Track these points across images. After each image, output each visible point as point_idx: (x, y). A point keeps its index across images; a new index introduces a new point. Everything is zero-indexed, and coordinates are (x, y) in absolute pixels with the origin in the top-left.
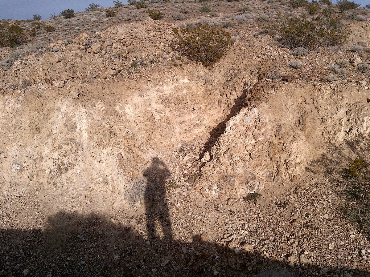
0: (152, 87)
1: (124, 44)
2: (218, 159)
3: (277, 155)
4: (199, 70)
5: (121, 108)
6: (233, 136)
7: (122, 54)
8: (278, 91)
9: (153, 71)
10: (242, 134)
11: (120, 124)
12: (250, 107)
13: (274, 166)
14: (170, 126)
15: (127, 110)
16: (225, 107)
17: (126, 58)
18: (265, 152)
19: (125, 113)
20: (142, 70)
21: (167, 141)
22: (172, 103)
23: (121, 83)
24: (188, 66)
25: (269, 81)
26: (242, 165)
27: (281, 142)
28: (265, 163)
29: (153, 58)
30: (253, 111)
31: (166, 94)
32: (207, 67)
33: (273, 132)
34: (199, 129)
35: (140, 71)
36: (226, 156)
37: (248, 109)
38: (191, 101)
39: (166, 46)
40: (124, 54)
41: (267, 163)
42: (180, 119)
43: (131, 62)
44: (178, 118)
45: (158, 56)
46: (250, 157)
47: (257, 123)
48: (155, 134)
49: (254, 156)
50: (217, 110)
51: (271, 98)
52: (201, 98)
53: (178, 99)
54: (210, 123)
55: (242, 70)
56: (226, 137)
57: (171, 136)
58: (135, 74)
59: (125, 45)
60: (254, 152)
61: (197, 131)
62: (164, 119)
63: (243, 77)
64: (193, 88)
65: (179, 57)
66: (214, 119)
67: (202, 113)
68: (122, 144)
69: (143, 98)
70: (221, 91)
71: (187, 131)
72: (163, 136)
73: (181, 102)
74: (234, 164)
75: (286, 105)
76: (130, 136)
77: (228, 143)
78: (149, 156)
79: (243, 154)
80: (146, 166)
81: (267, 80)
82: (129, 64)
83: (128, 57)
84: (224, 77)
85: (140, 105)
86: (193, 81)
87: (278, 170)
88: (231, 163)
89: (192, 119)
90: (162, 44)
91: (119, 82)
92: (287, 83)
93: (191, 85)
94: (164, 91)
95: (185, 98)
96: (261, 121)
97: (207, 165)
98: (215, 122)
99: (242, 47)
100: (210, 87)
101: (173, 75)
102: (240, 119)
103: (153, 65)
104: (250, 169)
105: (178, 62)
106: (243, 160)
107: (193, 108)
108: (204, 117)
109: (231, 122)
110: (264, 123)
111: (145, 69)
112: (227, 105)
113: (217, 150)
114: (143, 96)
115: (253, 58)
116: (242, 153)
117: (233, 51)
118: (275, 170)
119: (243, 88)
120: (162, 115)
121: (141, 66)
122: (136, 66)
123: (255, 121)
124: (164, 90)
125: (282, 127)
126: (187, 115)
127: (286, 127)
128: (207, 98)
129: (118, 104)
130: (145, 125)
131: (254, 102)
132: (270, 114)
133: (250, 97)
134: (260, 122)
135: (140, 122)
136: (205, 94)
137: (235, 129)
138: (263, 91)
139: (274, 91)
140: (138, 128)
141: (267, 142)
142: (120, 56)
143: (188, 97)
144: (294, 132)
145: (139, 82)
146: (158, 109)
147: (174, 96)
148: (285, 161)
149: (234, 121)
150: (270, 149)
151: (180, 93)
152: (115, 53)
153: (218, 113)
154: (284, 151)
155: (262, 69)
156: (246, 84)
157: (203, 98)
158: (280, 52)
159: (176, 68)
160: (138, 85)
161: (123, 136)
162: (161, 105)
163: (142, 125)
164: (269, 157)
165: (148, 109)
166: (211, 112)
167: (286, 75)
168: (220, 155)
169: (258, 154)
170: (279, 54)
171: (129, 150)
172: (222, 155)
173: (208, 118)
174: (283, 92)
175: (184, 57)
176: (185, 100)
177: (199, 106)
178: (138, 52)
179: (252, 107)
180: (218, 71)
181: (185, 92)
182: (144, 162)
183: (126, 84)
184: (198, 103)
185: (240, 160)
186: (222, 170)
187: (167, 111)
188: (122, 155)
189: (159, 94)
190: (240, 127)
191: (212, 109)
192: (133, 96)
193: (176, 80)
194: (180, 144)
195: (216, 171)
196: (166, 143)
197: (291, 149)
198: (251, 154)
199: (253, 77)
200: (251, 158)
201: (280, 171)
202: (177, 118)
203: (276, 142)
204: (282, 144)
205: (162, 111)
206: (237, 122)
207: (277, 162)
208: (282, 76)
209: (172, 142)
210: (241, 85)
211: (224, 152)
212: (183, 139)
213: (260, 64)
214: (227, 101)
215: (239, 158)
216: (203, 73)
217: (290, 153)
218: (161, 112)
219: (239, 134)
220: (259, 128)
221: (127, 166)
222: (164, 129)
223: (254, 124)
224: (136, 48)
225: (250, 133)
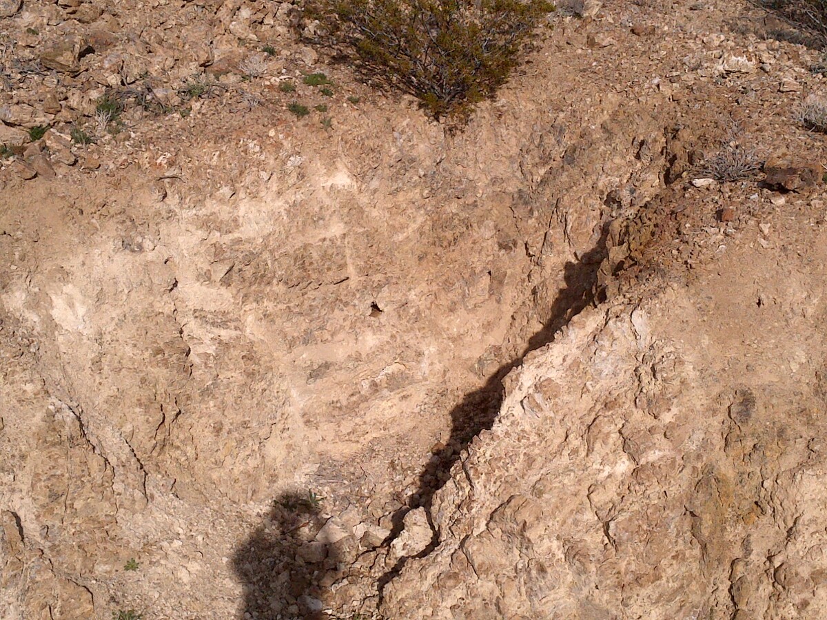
0: (181, 208)
1: (74, 12)
2: (462, 546)
3: (734, 533)
4: (402, 132)
5: (35, 303)
6: (533, 438)
7: (56, 56)
8: (739, 236)
9: (196, 133)
10: (573, 428)
11: (22, 375)
12: (616, 303)
13: (718, 582)
14: (263, 385)
15: (59, 311)
16: (519, 302)
17: (75, 74)
18: (674, 517)
19: (52, 326)
20: (145, 129)
21: (242, 455)
22: (275, 281)
23: (40, 186)
24: (356, 113)
25: (708, 189)
26: (570, 578)
27: (749, 469)
28: (675, 566)
29: (196, 76)
30: (626, 325)
31: (249, 241)
32: (442, 120)
33: (716, 422)
34: (396, 401)
35: (133, 135)
36: (497, 532)
37: (607, 314)
38: (365, 271)
39: (266, 21)
40: (67, 58)
41: (683, 569)
42: (307, 355)
43: (94, 94)
44: (302, 348)
45: (224, 66)
46: (606, 541)
47: (645, 379)
48: (189, 421)
49: (625, 536)
50: (482, 315)
51: (711, 267)
52: (412, 261)
53: (302, 260)
54: (448, 375)
55: (597, 135)
56: (503, 444)
57: (263, 432)
58: (108, 148)
59: (77, 16)
60: (626, 515)
61: (387, 408)
62: (234, 353)
63: (599, 166)
64: (375, 213)
65: (317, 71)
66: (465, 354)
67: (412, 329)
68: (22, 468)
69: (139, 258)
70: (501, 226)
71: (340, 408)
72: (224, 431)
73: (314, 276)
74: (534, 573)
75: (778, 301)
76: (66, 432)
77: (512, 471)
78: (151, 525)
79: (576, 523)
80: (130, 573)
81: (699, 182)
82: (86, 99)
83: (83, 68)
84: (516, 166)
85: (121, 286)
86: (375, 183)
87: (735, 604)
88: (520, 566)
89: (364, 356)
90: (245, 13)
91: (32, 183)
92: (781, 201)
93: (364, 200)
94: (237, 226)
95: (335, 258)
96: (661, 371)
97: (411, 571)
98: (471, 369)
99: (601, 36)
100: (453, 208)
101: (282, 154)
102: (569, 361)
103: (196, 105)
104: (606, 597)
105: (309, 96)
106: (574, 553)
107: (375, 307)
108: (424, 348)
109: (527, 376)
110: (676, 383)
111: (155, 126)
112: (528, 293)
113: (458, 502)
114: (140, 247)
115: (646, 85)
116: (570, 521)
117: (560, 48)
118: (721, 600)
119: (601, 214)
120: (225, 334)
121: (139, 113)
122: (120, 109)
123: (636, 370)
124: (241, 220)
125: (759, 405)
126: (341, 336)
127: (774, 401)
128: (438, 259)
129: (19, 282)
130: (143, 381)
131: (633, 282)
132: (706, 341)
133: (621, 257)
134: (658, 376)
135: (116, 364)
136: (431, 240)
137: (543, 406)
138: (679, 233)
139: (726, 234)
140: (106, 392)
141: (687, 471)
142: (46, 65)
143: (348, 252)
144: (809, 423)
145: (124, 182)
146: (211, 307)
147: (283, 250)
148: (770, 558)
149: (542, 371)
150: (697, 503)
151: (315, 236)
152: (28, 50)
153: (488, 327)
154: (763, 512)
155: (685, 135)
156: (612, 200)
157: (420, 258)
158: (764, 59)
159: (300, 123)
160: (119, 199)
161: (29, 433)
162: (223, 290)
163: (128, 382)
164: (695, 541)
165: (158, 307)
166: (454, 324)
167: (780, 162)
168: (471, 525)
169: (645, 527)
170: (762, 68)
171: (54, 496)
172: (478, 527)
173: (441, 353)
174: (763, 242)
175: (342, 74)
176: (334, 267)
177: (398, 297)
178: (131, 49)
179: (621, 307)
180: (490, 139)
181: (336, 229)
182: (124, 554)
183: (61, 189)
184: (394, 280)
185: (561, 555)
186: (479, 600)
187: (250, 319)
188: (23, 520)
189: (216, 236)
190: (566, 398)
191: (461, 312)
192: (93, 244)
193: (294, 175)
194: (307, 471)
195: (450, 602)
196: (238, 466)
197: (795, 502)
198: (612, 525)
199: (643, 169)
200: (609, 546)
201: (742, 607)
202: (296, 350)
203: (727, 468)
204: (756, 481)
205: (229, 316)
206: (553, 374)
207: (733, 563)
208: (762, 169)
209: (268, 460)
210: (590, 201)
211: (490, 511)
212: (321, 447)
213: (678, 109)
214: (529, 276)
215: (555, 544)
216: (422, 146)
217: (790, 524)
218: (222, 320)
219: (561, 432)
220: (649, 402)
221: (38, 572)
222: (230, 400)
223: (629, 384)
224: (124, 30)
225: (610, 428)
